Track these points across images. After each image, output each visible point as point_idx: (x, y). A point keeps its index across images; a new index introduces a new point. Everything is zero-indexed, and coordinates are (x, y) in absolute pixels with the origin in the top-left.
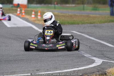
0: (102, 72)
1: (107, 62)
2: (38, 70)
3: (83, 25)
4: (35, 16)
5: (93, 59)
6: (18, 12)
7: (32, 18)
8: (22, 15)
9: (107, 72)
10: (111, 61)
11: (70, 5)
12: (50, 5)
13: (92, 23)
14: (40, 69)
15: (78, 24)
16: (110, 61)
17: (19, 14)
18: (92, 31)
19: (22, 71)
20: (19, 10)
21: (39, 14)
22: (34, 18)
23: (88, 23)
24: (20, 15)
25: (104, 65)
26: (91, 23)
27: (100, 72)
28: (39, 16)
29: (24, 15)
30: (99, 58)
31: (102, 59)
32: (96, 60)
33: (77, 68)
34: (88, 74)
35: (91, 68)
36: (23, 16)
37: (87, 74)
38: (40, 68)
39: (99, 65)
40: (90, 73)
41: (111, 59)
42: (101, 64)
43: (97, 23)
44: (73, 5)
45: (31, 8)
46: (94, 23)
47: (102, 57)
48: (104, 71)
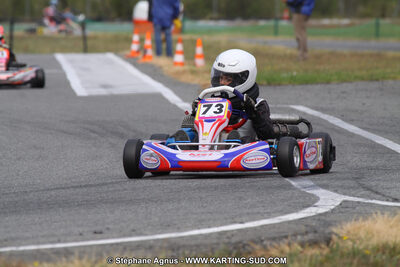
0: (317, 235)
1: (359, 202)
2: (101, 233)
3: (345, 85)
4: (186, 58)
5: (313, 195)
6: (135, 47)
7: (176, 64)
8: (145, 56)
9: (336, 235)
10: (373, 201)
11: (335, 21)
12: (262, 23)
13: (377, 80)
14: (108, 229)
15: (328, 82)
16: (370, 201)
17: (138, 52)
18: (364, 104)
19: (43, 236)
20: (136, 38)
21: (199, 50)
22: (182, 64)
23: (362, 79)
24: (140, 56)
25: (340, 212)
26: (372, 79)
27: (311, 236)
28: (200, 56)
29: (150, 57)
30: (336, 191)
31: (345, 194)
32: (322, 197)
33: (242, 223)
34: (265, 243)
35: (290, 222)
36: (147, 61)
37: (262, 241)
38: (110, 226)
39: (320, 214)
40: (274, 239)
41: (377, 193)
42: (333, 210)
43: (394, 79)
44: (345, 21)
45: (194, 31)
46: (384, 78)
47: (349, 188)
48: (327, 231)
